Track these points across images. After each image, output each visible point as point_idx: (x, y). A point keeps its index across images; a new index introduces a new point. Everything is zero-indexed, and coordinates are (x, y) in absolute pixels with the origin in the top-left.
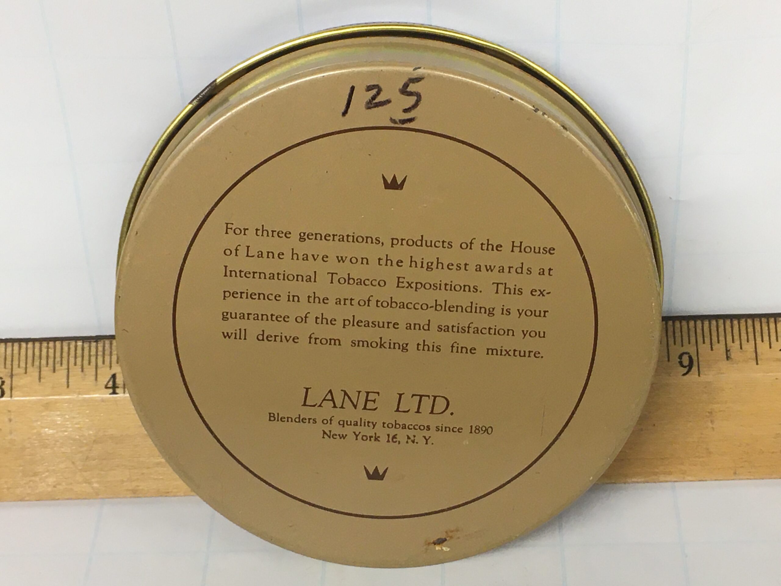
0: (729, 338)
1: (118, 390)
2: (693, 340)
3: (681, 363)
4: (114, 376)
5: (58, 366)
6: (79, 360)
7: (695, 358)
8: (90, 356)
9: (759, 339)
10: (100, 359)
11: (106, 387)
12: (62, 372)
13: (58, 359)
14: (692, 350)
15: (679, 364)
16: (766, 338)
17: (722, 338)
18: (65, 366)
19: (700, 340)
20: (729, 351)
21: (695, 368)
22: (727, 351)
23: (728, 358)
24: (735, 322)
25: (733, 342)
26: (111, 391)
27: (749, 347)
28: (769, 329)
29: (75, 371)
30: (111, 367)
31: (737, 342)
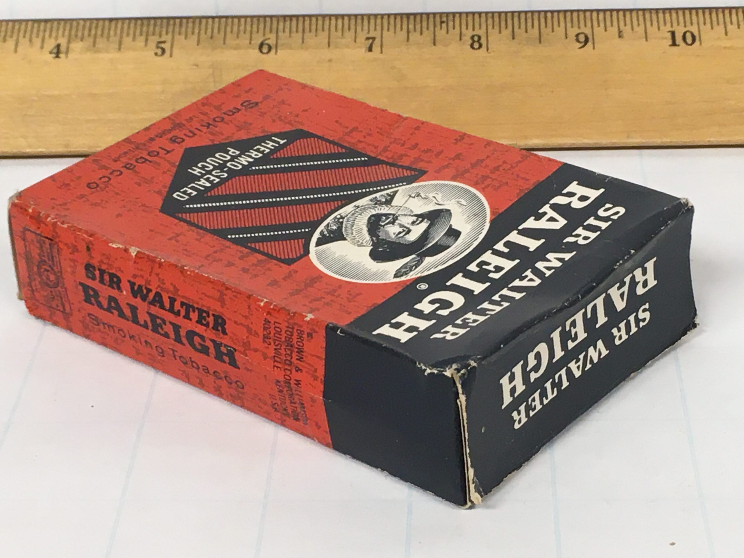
0: (622, 23)
1: (61, 55)
2: (589, 24)
3: (578, 41)
4: (58, 46)
5: (7, 38)
6: (28, 35)
7: (590, 37)
8: (38, 31)
9: (648, 23)
10: (47, 34)
11: (51, 53)
12: (11, 43)
13: (9, 34)
14: (588, 31)
15: (575, 41)
16: (655, 23)
17: (615, 23)
18: (15, 37)
19: (595, 23)
20: (621, 32)
21: (590, 44)
22: (620, 32)
23: (620, 37)
24: (628, 14)
25: (625, 25)
26: (54, 55)
27: (640, 30)
28: (658, 18)
29: (24, 42)
30: (56, 38)
31: (629, 26)
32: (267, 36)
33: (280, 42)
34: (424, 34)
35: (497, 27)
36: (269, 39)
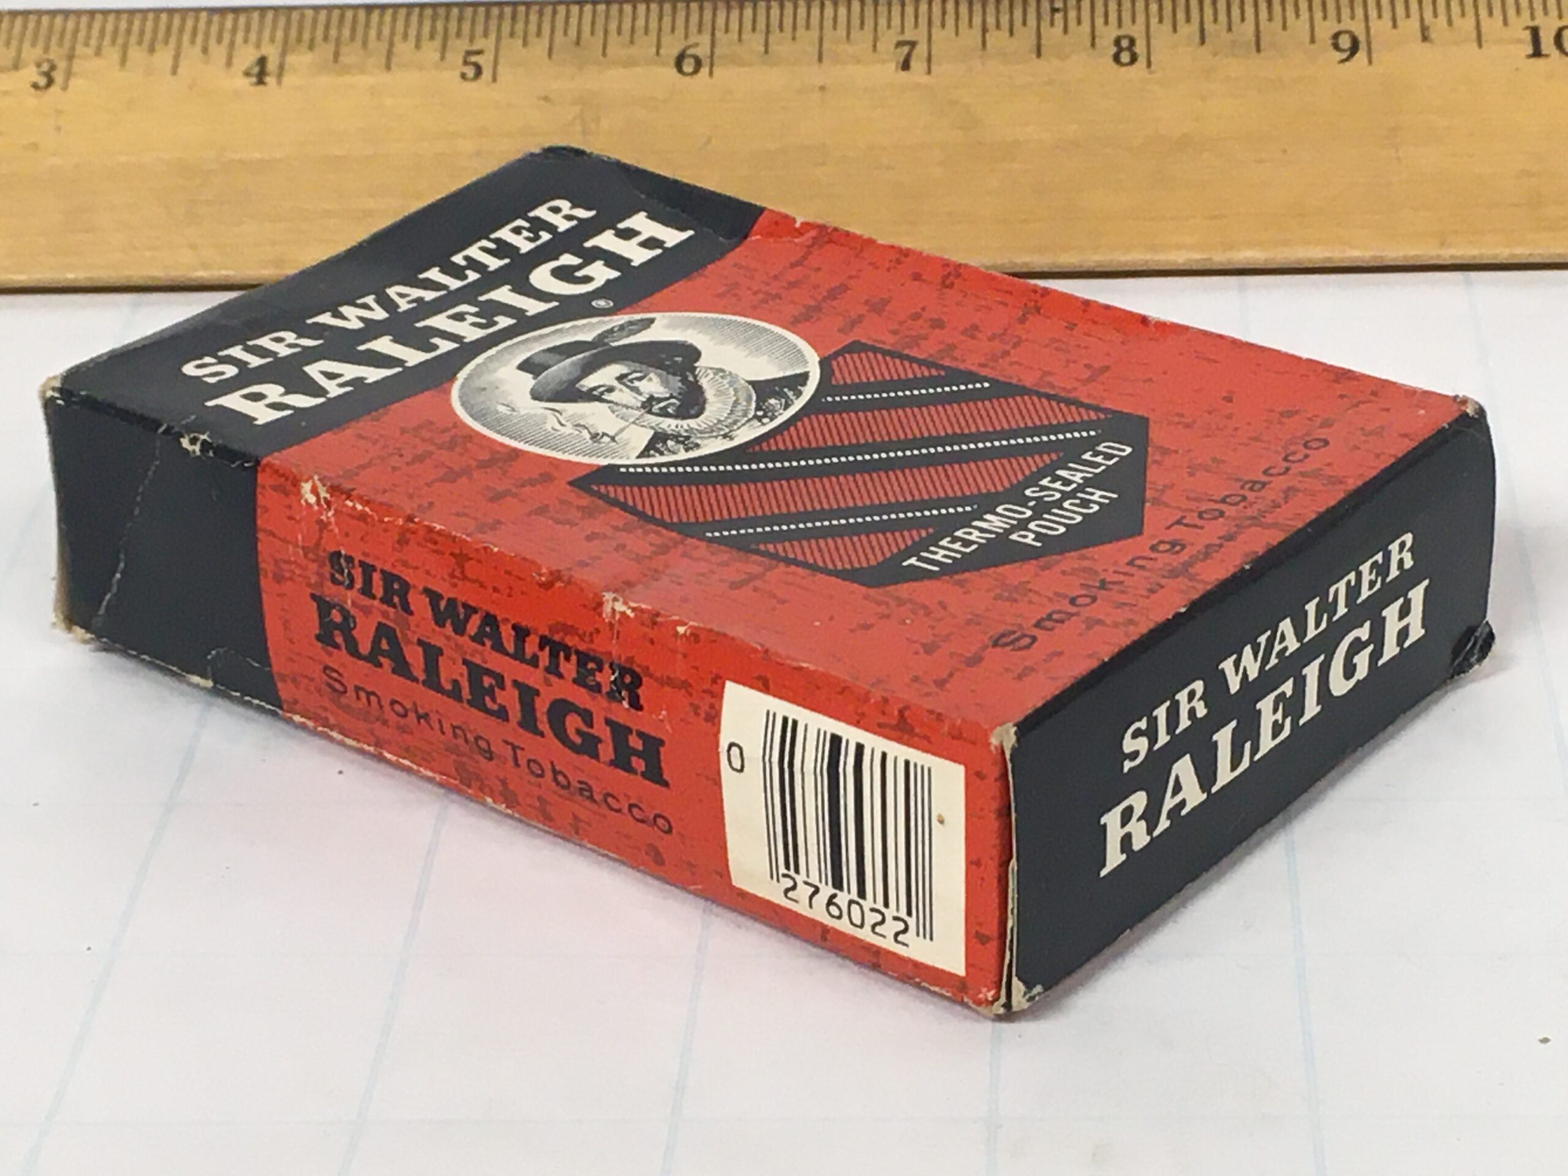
32: (692, 40)
33: (717, 51)
35: (1168, 20)
36: (696, 45)
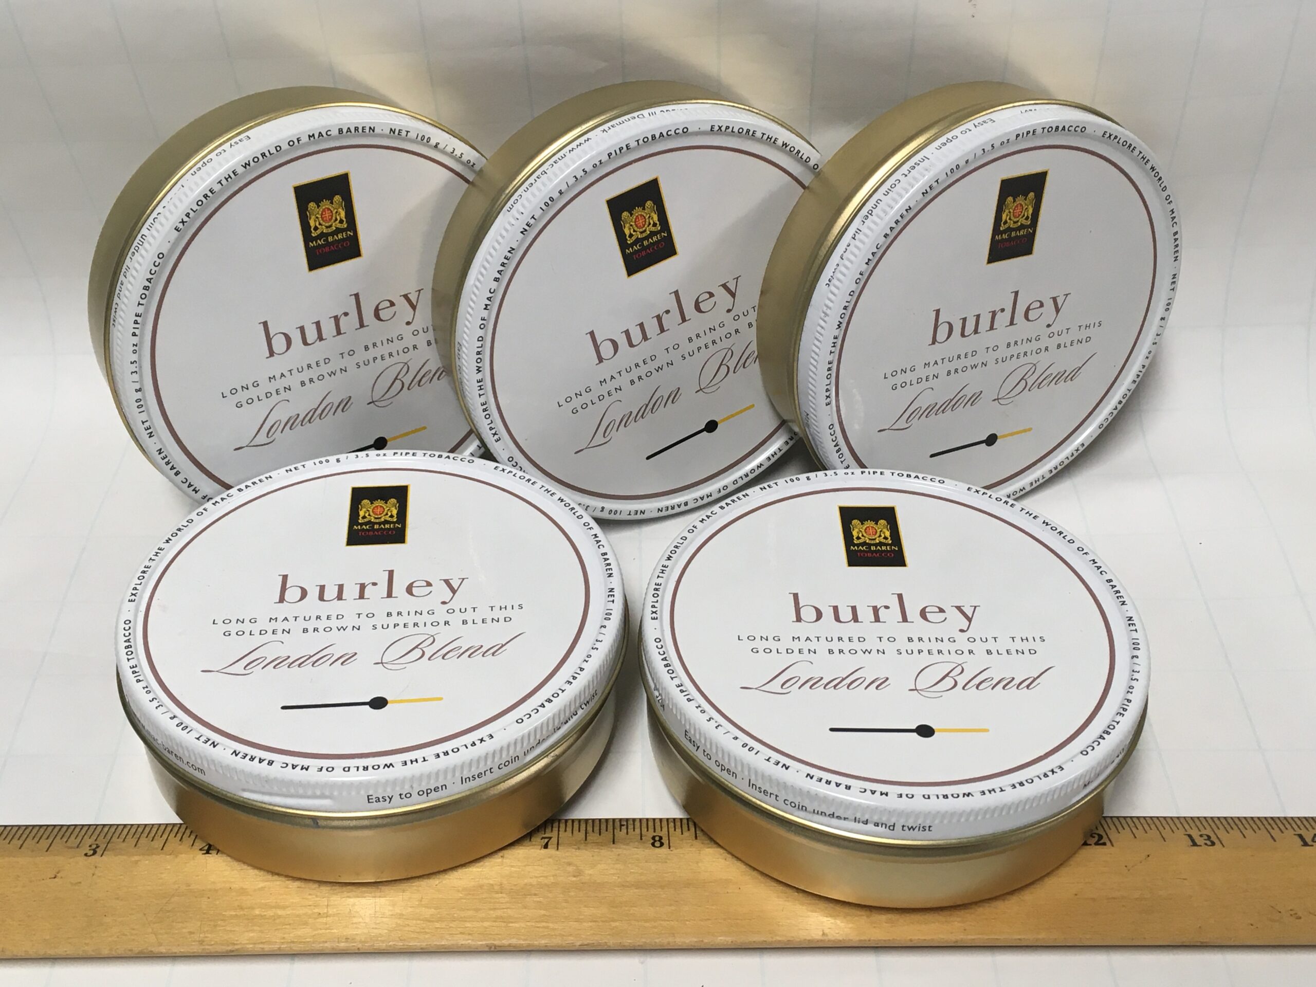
34: (602, 835)
